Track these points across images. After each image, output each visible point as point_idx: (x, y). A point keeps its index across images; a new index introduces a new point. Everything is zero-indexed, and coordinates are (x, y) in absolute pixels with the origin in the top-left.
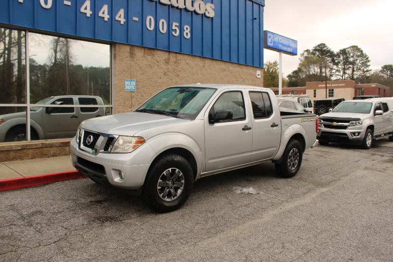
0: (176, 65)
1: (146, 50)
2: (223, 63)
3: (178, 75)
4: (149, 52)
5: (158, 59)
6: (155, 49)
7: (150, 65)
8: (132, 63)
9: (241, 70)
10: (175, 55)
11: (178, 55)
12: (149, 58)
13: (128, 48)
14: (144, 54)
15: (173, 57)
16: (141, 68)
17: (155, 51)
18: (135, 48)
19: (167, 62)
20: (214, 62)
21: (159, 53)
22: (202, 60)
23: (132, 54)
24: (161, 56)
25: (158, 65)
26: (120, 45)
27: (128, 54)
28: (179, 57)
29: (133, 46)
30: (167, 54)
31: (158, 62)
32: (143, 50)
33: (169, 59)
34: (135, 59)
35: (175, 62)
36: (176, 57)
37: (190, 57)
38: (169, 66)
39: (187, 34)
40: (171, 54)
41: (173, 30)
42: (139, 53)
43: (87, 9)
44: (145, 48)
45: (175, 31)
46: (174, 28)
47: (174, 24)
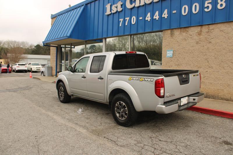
0: (208, 34)
1: (182, 30)
3: (210, 42)
4: (184, 30)
5: (191, 33)
6: (188, 27)
7: (185, 39)
8: (172, 40)
10: (207, 26)
11: (210, 26)
12: (184, 34)
13: (169, 31)
14: (181, 32)
15: (205, 29)
16: (177, 42)
17: (189, 28)
18: (174, 30)
19: (200, 34)
21: (192, 29)
23: (172, 35)
24: (194, 31)
25: (191, 38)
26: (165, 31)
27: (169, 35)
28: (211, 27)
29: (172, 29)
30: (199, 27)
31: (191, 35)
33: (201, 31)
34: (174, 37)
35: (208, 32)
36: (209, 27)
37: (226, 24)
38: (202, 36)
39: (221, 5)
40: (204, 27)
41: (206, 8)
42: (177, 33)
43: (148, 18)
44: (181, 28)
45: (208, 7)
46: (206, 5)
47: (206, 2)
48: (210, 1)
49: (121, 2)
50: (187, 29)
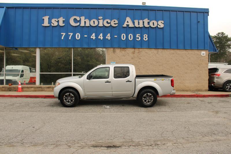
0: (139, 54)
1: (122, 49)
2: (172, 50)
3: (140, 59)
4: (123, 49)
5: (128, 52)
7: (124, 55)
8: (114, 55)
9: (187, 52)
10: (138, 49)
11: (140, 49)
12: (123, 52)
13: (112, 49)
14: (121, 50)
15: (137, 51)
16: (119, 57)
17: (127, 49)
18: (116, 49)
19: (134, 53)
20: (165, 50)
21: (129, 49)
22: (156, 50)
23: (114, 52)
24: (130, 51)
25: (128, 55)
26: (108, 49)
27: (112, 52)
28: (141, 50)
29: (114, 48)
30: (133, 49)
31: (128, 54)
32: (120, 49)
33: (134, 51)
34: (116, 53)
37: (148, 49)
38: (135, 55)
39: (146, 38)
40: (136, 49)
41: (137, 38)
42: (118, 51)
43: (93, 36)
44: (121, 48)
45: (138, 38)
46: (137, 37)
47: (137, 35)
48: (139, 35)
49: (63, 18)
50: (125, 49)
